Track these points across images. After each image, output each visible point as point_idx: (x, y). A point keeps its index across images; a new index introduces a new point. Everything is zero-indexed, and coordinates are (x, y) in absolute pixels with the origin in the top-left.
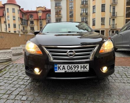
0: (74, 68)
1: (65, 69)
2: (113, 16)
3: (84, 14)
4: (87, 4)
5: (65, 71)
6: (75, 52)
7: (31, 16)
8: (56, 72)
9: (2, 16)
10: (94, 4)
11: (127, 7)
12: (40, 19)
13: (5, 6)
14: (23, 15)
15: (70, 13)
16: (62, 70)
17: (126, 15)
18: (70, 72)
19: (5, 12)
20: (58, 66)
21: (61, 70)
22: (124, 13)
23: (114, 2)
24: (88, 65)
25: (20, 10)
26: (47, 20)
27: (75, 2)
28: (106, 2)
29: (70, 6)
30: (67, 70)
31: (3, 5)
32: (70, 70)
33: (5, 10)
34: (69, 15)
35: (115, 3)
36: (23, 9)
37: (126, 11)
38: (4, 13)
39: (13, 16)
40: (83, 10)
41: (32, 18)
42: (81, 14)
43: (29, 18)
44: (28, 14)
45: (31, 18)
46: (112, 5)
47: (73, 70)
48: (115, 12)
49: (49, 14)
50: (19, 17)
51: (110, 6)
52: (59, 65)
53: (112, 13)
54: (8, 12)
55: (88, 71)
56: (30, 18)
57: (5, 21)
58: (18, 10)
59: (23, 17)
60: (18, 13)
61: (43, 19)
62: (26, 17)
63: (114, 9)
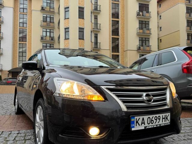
0: (155, 121)
1: (144, 123)
2: (95, 48)
3: (48, 38)
4: (53, 23)
5: (145, 127)
6: (152, 95)
8: (133, 129)
10: (67, 25)
11: (113, 37)
15: (20, 33)
16: (141, 125)
17: (112, 48)
18: (150, 128)
20: (136, 119)
21: (139, 125)
22: (110, 46)
23: (96, 27)
24: (169, 114)
27: (31, 16)
28: (85, 25)
29: (21, 21)
30: (146, 125)
32: (151, 124)
34: (18, 36)
35: (97, 29)
37: (112, 43)
40: (46, 32)
42: (42, 38)
46: (93, 31)
47: (154, 124)
48: (98, 42)
51: (91, 32)
52: (138, 118)
53: (94, 43)
55: (169, 124)
63: (96, 37)
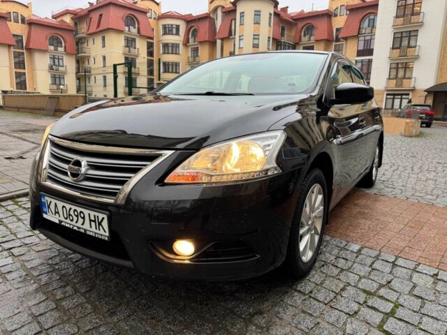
0: (75, 218)
1: (58, 213)
5: (59, 221)
7: (310, 29)
8: (45, 216)
9: (227, 36)
12: (337, 36)
13: (236, 6)
14: (283, 29)
16: (55, 215)
18: (68, 227)
19: (235, 23)
21: (52, 213)
24: (105, 216)
25: (276, 14)
26: (362, 38)
30: (62, 217)
31: (231, 5)
32: (68, 221)
33: (235, 19)
36: (285, 9)
38: (233, 28)
39: (254, 35)
41: (311, 35)
43: (301, 37)
44: (300, 25)
45: (307, 37)
47: (74, 223)
49: (372, 17)
50: (269, 38)
54: (241, 24)
55: (106, 239)
56: (305, 35)
57: (232, 50)
58: (270, 14)
59: (282, 35)
60: (270, 25)
61: (346, 39)
62: (293, 34)
